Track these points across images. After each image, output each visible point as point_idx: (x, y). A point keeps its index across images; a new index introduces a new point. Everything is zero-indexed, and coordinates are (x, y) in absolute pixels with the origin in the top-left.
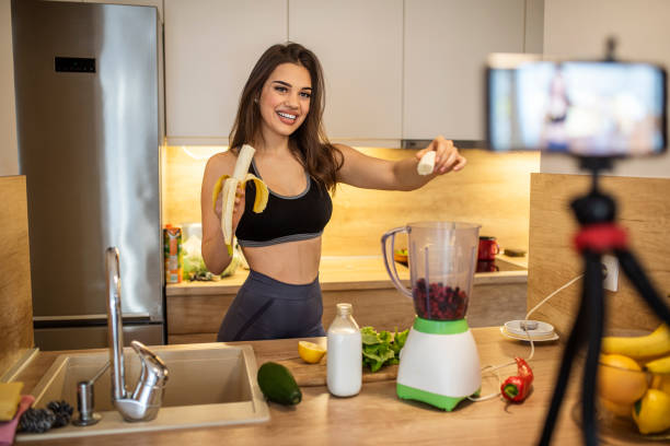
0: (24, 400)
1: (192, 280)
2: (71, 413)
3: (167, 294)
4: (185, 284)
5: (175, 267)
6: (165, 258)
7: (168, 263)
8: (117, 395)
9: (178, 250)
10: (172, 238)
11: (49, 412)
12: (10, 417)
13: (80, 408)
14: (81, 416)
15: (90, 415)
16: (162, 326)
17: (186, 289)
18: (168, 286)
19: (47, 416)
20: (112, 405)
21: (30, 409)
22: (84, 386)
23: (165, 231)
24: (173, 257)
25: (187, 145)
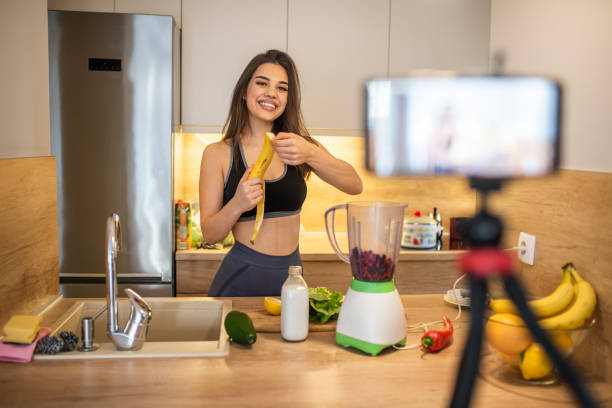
0: (43, 330)
1: (198, 248)
2: (76, 341)
3: (177, 258)
4: (193, 251)
5: (185, 236)
6: (177, 228)
7: (178, 233)
8: (112, 329)
9: (187, 222)
10: (183, 211)
11: (59, 339)
12: (30, 341)
13: (83, 338)
14: (84, 344)
15: (91, 343)
16: (170, 286)
17: (193, 255)
18: (177, 253)
19: (57, 341)
20: (109, 338)
21: (47, 336)
22: (86, 321)
23: (177, 205)
24: (182, 228)
25: (200, 132)
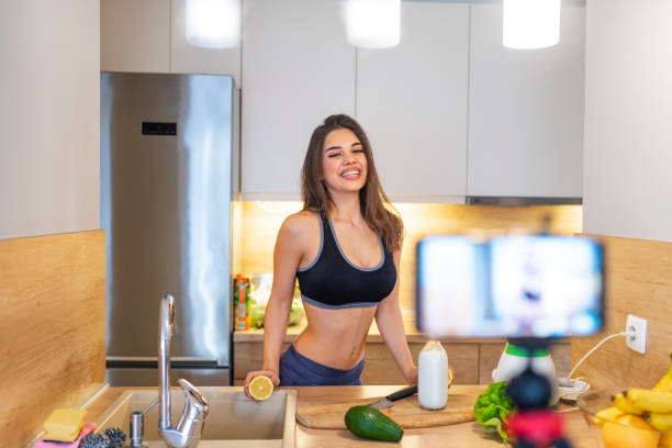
0: (86, 426)
1: (259, 328)
2: (123, 439)
3: (235, 340)
4: (252, 331)
5: (244, 315)
6: (234, 306)
7: (237, 311)
8: (164, 426)
9: (247, 299)
10: (242, 287)
11: (105, 437)
12: (72, 439)
13: (131, 436)
14: (132, 442)
15: (141, 441)
16: (227, 371)
17: (252, 336)
18: (236, 333)
19: (102, 440)
20: (160, 436)
21: (91, 433)
22: (135, 416)
23: (235, 281)
24: (241, 306)
25: (261, 200)
